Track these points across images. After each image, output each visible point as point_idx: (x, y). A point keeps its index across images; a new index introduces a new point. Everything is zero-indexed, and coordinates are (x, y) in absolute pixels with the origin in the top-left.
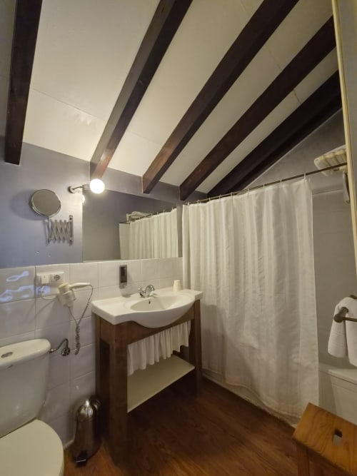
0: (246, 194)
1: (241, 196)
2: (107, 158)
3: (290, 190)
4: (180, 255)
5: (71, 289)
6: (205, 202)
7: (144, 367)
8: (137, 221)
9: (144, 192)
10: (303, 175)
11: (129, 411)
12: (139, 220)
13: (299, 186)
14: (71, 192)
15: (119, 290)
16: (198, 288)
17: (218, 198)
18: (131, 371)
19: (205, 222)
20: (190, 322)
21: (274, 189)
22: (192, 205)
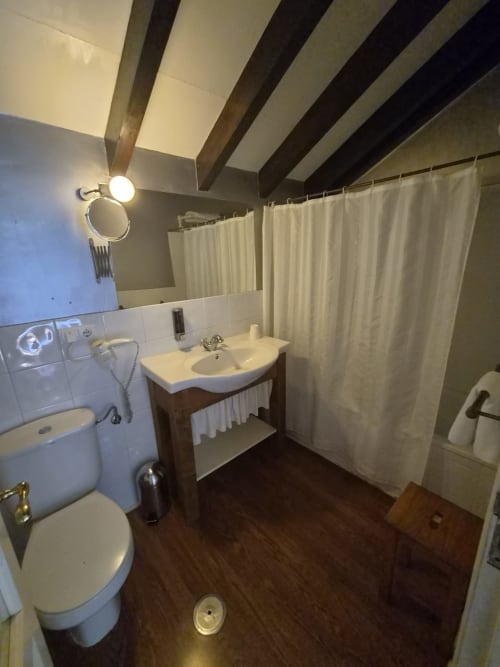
0: (367, 192)
1: (358, 195)
2: (131, 133)
3: (443, 186)
4: (260, 287)
5: (110, 348)
6: (300, 202)
7: (213, 435)
8: (194, 229)
9: (200, 189)
10: (472, 159)
11: (198, 479)
12: (198, 228)
13: (461, 179)
14: (83, 199)
15: (174, 341)
16: (283, 337)
17: (321, 196)
18: (197, 441)
19: (298, 236)
20: (271, 381)
21: (415, 186)
22: (278, 207)
